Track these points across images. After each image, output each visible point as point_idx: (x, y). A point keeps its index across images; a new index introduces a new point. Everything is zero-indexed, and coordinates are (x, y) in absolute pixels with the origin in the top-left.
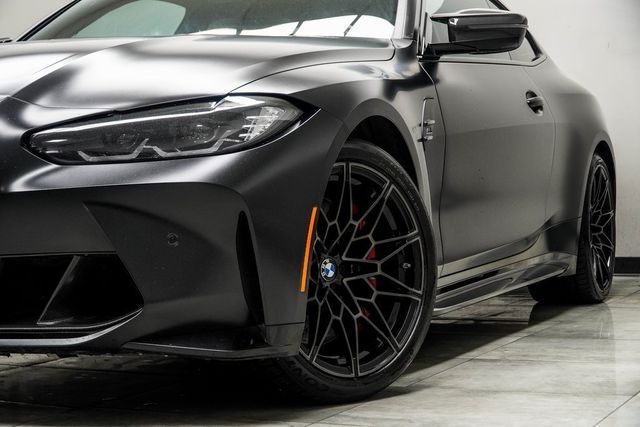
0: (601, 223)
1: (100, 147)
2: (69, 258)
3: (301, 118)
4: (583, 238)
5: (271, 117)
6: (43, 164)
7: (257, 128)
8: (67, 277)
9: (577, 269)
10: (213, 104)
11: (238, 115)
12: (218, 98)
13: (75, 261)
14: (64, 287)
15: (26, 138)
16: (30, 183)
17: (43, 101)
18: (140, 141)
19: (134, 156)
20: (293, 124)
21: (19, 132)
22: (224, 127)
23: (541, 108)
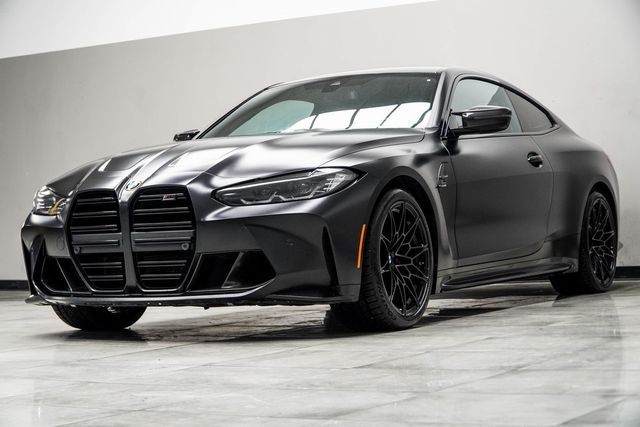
0: (604, 238)
1: (252, 197)
2: (238, 253)
3: (357, 178)
4: (583, 247)
5: (341, 178)
6: (222, 206)
7: (334, 184)
8: (237, 263)
9: (579, 269)
10: (310, 173)
11: (323, 178)
12: (312, 170)
13: (241, 255)
14: (235, 269)
15: (214, 193)
16: (216, 216)
17: (222, 174)
18: (272, 193)
19: (270, 201)
20: (352, 182)
21: (210, 190)
22: (316, 185)
23: (541, 163)
